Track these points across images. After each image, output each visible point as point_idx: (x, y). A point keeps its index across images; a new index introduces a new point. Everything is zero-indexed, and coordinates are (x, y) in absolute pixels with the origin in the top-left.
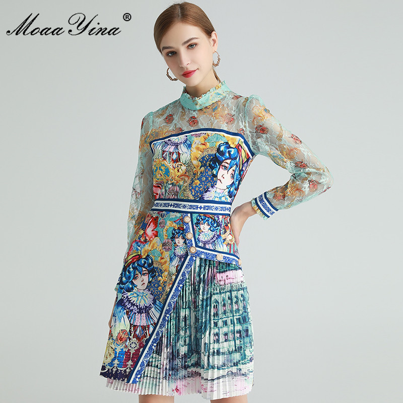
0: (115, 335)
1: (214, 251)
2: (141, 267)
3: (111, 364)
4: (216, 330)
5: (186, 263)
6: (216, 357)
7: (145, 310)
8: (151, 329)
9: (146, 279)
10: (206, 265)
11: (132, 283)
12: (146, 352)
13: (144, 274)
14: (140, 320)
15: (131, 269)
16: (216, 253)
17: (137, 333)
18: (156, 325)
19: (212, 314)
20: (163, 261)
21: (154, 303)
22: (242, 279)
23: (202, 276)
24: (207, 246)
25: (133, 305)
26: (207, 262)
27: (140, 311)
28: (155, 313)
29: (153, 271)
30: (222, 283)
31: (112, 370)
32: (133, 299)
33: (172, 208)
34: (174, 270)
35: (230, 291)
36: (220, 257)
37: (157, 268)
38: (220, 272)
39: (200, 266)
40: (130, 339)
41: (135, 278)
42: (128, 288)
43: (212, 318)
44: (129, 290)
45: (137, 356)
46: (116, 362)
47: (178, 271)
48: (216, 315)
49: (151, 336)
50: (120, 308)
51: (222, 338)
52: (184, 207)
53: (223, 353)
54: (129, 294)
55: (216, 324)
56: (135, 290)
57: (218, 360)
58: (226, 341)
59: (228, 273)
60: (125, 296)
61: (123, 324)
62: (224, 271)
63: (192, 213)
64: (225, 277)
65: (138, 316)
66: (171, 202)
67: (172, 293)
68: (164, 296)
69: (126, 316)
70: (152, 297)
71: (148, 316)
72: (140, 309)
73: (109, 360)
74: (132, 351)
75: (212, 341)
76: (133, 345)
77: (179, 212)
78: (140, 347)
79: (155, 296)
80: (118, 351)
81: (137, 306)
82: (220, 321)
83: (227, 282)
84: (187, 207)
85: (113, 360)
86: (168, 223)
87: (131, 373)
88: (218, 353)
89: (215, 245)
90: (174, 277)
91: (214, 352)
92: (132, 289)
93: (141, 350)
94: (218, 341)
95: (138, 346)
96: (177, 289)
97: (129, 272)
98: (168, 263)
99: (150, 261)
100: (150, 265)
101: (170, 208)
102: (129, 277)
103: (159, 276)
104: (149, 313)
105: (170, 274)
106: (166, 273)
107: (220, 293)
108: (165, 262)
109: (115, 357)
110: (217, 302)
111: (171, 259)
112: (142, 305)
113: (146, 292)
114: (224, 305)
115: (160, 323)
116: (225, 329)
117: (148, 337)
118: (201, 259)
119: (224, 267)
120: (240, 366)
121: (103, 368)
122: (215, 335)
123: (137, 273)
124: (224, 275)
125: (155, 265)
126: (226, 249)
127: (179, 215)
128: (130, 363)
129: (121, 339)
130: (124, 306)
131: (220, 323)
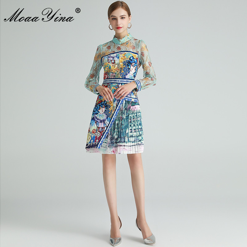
0: (91, 131)
1: (131, 97)
2: (102, 105)
3: (90, 142)
4: (131, 128)
5: (120, 102)
6: (131, 138)
7: (103, 121)
8: (106, 128)
9: (104, 109)
10: (127, 103)
11: (98, 111)
12: (103, 137)
13: (103, 108)
14: (101, 125)
15: (98, 106)
16: (131, 98)
17: (100, 130)
18: (107, 127)
19: (129, 122)
20: (111, 102)
21: (107, 118)
22: (139, 109)
23: (126, 107)
24: (128, 96)
25: (98, 119)
26: (128, 102)
27: (101, 122)
28: (107, 122)
29: (107, 106)
30: (133, 110)
31: (91, 144)
32: (98, 117)
33: (113, 82)
34: (115, 105)
35: (137, 113)
36: (133, 100)
37: (108, 105)
38: (132, 106)
39: (125, 104)
40: (97, 132)
41: (99, 109)
42: (96, 113)
43: (129, 123)
44: (97, 114)
45: (100, 139)
46: (92, 141)
47: (117, 106)
48: (131, 122)
49: (105, 131)
50: (93, 121)
51: (133, 131)
52: (118, 81)
53: (134, 137)
54: (96, 115)
55: (131, 126)
56: (99, 114)
57: (132, 139)
58: (135, 132)
59: (136, 106)
60: (95, 116)
61: (95, 127)
62: (134, 106)
63: (121, 83)
64: (134, 108)
65: (100, 124)
66: (112, 80)
67: (115, 114)
68: (111, 115)
69: (95, 124)
70: (106, 116)
71: (104, 124)
72: (101, 121)
73: (89, 141)
74: (98, 137)
75: (129, 132)
76: (98, 135)
77: (117, 83)
78: (101, 135)
79: (108, 115)
80: (92, 136)
81: (100, 120)
82: (132, 124)
83: (135, 109)
84: (119, 81)
85: (91, 140)
86: (112, 87)
87: (98, 144)
88: (132, 136)
89: (131, 95)
90: (115, 108)
91: (130, 136)
92: (98, 113)
93: (102, 136)
94: (132, 132)
95: (100, 135)
96: (117, 113)
97: (97, 107)
98: (113, 103)
99: (106, 102)
100: (105, 104)
101: (112, 82)
102: (97, 109)
103: (109, 108)
104: (104, 122)
105: (113, 107)
106: (112, 107)
107: (132, 114)
108: (112, 103)
109: (92, 139)
110: (131, 117)
111: (114, 101)
112: (102, 119)
113: (104, 114)
114: (134, 118)
115: (109, 126)
116: (134, 128)
117: (104, 131)
118: (125, 101)
119: (134, 104)
120: (142, 141)
121: (87, 145)
122: (130, 130)
123: (100, 107)
124: (134, 107)
125: (108, 104)
126: (134, 97)
127: (116, 84)
128: (97, 140)
129: (93, 132)
130: (94, 120)
131: (132, 125)
